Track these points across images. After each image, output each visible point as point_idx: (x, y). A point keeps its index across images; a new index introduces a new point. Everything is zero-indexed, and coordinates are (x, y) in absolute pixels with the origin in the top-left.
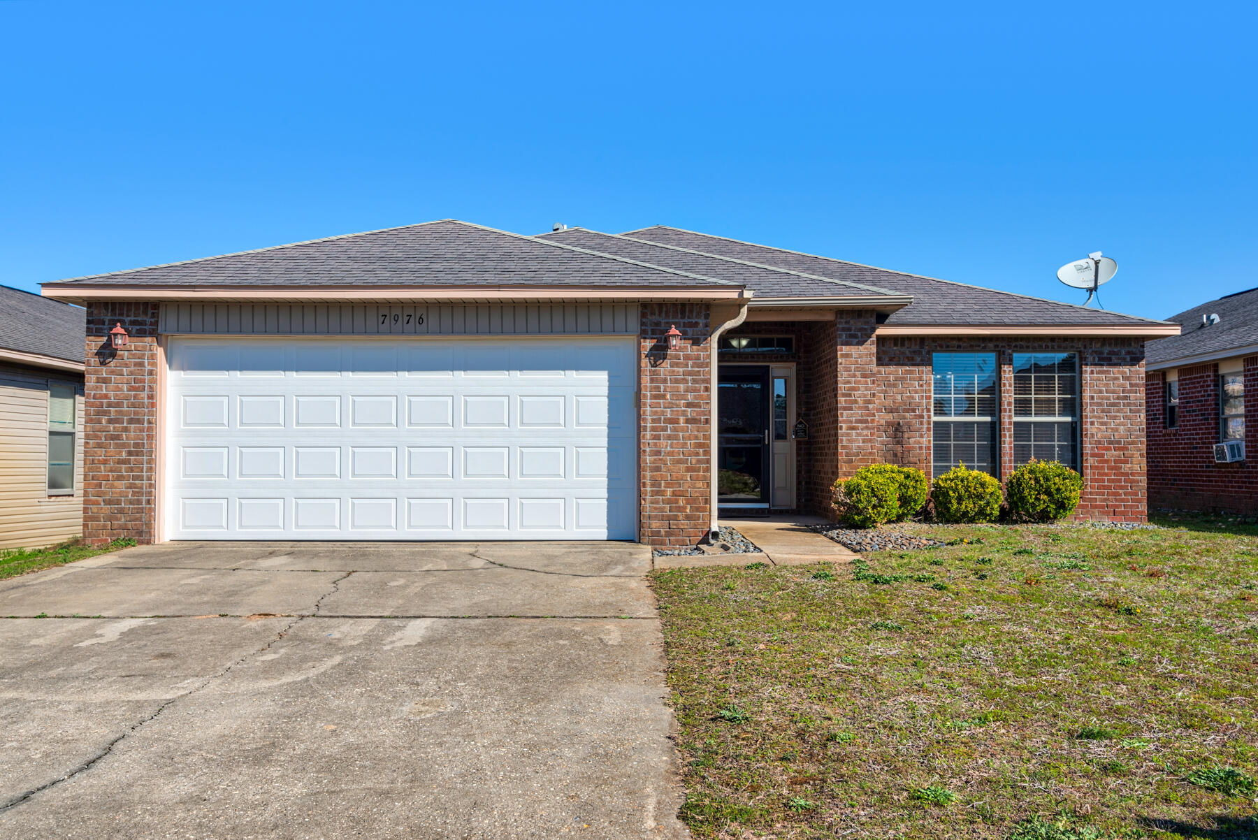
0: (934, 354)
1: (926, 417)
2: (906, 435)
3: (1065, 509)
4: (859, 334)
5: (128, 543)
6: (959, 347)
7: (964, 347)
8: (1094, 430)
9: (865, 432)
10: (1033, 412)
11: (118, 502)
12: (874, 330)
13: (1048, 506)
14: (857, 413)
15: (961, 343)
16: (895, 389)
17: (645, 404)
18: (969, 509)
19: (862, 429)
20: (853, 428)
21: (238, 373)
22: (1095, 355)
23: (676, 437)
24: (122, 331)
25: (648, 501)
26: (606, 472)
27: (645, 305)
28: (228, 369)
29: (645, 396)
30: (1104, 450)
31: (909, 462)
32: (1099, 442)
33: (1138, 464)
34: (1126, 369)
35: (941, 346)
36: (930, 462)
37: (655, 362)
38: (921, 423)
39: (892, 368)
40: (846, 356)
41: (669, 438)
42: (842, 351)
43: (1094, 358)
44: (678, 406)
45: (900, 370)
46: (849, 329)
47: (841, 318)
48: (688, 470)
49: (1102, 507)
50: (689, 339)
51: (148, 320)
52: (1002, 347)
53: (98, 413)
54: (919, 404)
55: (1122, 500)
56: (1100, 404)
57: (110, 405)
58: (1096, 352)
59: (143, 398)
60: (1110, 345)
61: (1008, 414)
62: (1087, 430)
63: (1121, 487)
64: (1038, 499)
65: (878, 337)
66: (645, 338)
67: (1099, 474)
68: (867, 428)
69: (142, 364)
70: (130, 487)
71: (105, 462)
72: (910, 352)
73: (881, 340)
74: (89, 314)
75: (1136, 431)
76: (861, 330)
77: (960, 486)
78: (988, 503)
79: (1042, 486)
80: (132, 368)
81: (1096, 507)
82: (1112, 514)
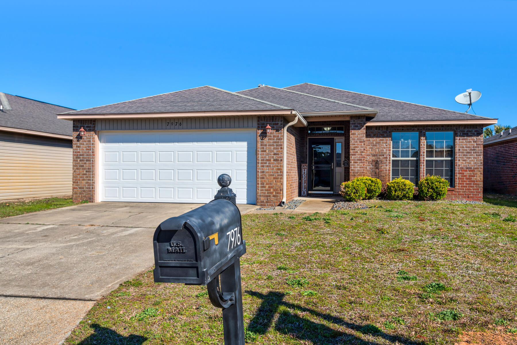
0: (393, 133)
1: (388, 158)
2: (380, 165)
3: (440, 195)
4: (359, 125)
5: (86, 202)
6: (403, 130)
7: (405, 130)
8: (460, 163)
9: (361, 164)
10: (434, 156)
11: (83, 188)
12: (365, 124)
13: (432, 194)
14: (358, 156)
15: (403, 128)
16: (376, 147)
17: (259, 154)
18: (399, 195)
19: (359, 163)
20: (356, 163)
21: (122, 144)
22: (461, 132)
23: (270, 166)
24: (83, 130)
25: (259, 190)
26: (246, 179)
27: (259, 117)
28: (119, 142)
29: (259, 151)
30: (464, 171)
31: (381, 176)
32: (462, 168)
33: (479, 177)
34: (475, 138)
35: (395, 130)
36: (390, 176)
37: (262, 138)
38: (386, 160)
39: (375, 139)
40: (354, 134)
41: (267, 166)
42: (352, 132)
43: (461, 134)
44: (271, 154)
45: (378, 139)
46: (355, 124)
47: (352, 119)
48: (274, 178)
49: (463, 195)
50: (275, 129)
51: (92, 126)
52: (421, 129)
53: (77, 158)
54: (386, 153)
55: (472, 192)
56: (463, 153)
57: (80, 155)
58: (461, 131)
59: (90, 153)
60: (468, 128)
61: (423, 156)
62: (457, 163)
63: (471, 187)
64: (428, 191)
65: (366, 126)
66: (259, 129)
67: (462, 181)
68: (361, 162)
69: (90, 141)
70: (87, 183)
71: (79, 174)
72: (382, 132)
73: (368, 128)
74: (74, 124)
75: (478, 163)
76: (359, 124)
77: (396, 186)
78: (407, 193)
79: (430, 186)
80: (87, 142)
81: (460, 194)
82: (467, 197)
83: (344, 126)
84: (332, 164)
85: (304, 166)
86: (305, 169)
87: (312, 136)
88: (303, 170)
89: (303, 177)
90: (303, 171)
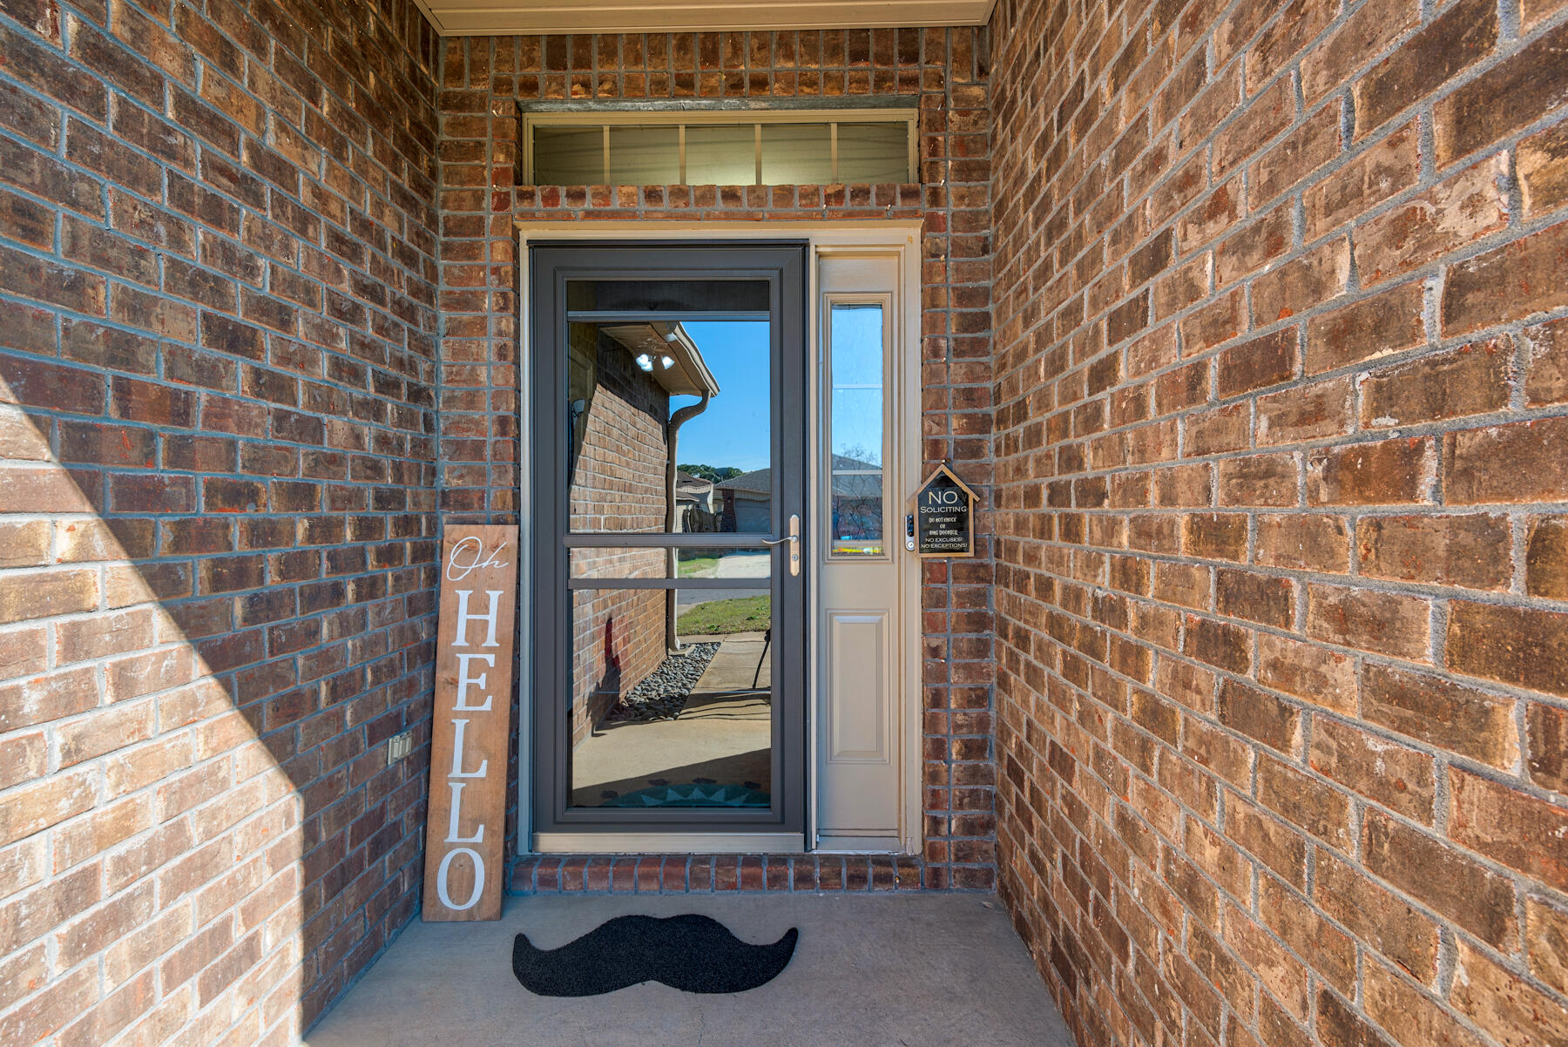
83: (909, 115)
84: (794, 522)
85: (472, 549)
86: (478, 584)
87: (567, 217)
88: (464, 595)
89: (463, 681)
90: (463, 617)
